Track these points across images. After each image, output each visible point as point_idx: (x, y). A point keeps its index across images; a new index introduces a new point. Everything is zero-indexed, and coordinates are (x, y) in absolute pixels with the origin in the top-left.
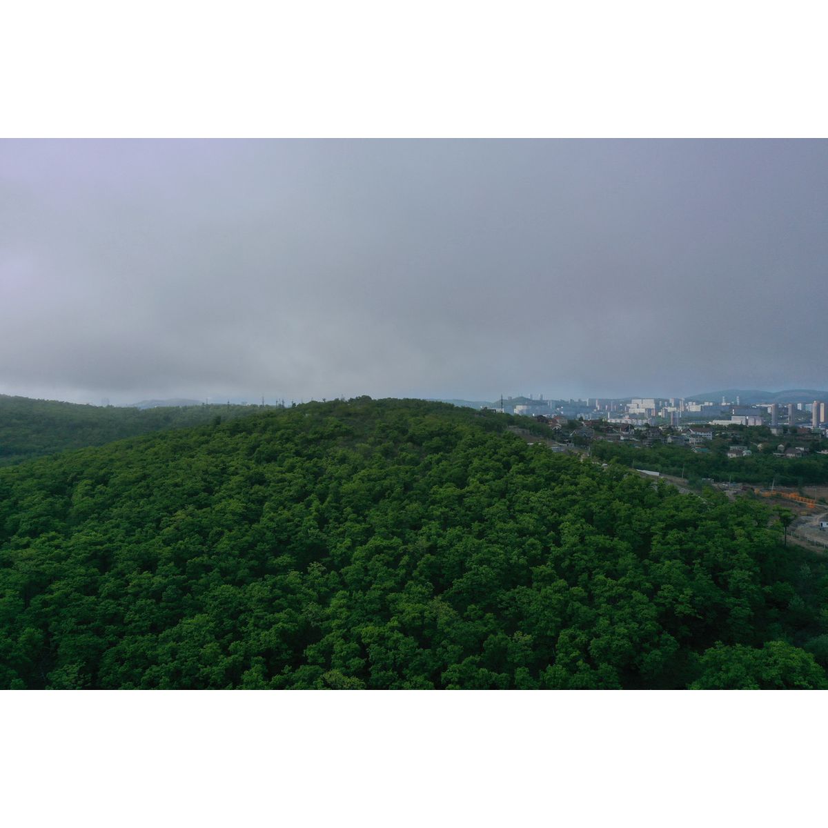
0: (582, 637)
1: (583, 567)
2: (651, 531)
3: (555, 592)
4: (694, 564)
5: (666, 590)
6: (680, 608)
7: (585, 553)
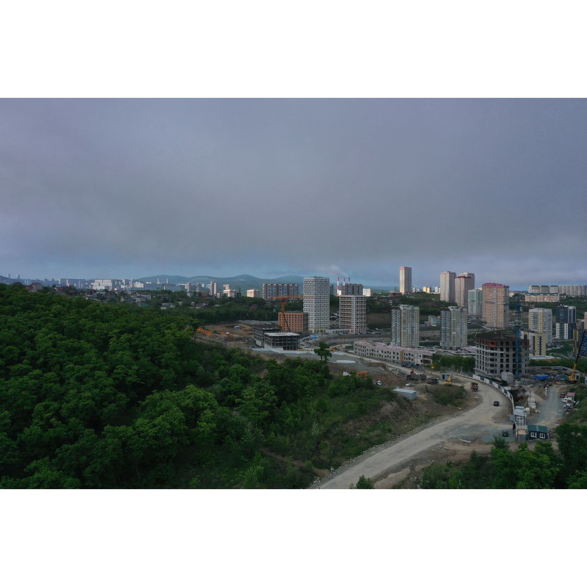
0: (56, 405)
1: (55, 362)
2: (109, 335)
3: (31, 379)
4: (139, 352)
5: (120, 369)
6: (129, 379)
7: (58, 352)
